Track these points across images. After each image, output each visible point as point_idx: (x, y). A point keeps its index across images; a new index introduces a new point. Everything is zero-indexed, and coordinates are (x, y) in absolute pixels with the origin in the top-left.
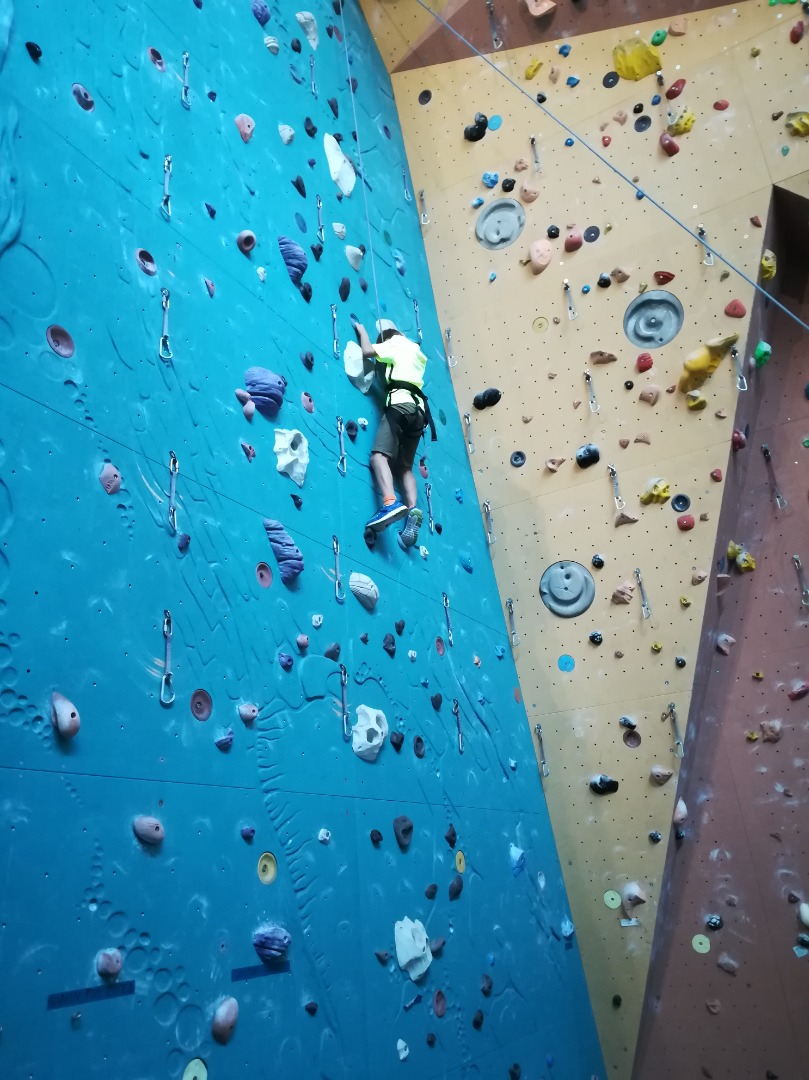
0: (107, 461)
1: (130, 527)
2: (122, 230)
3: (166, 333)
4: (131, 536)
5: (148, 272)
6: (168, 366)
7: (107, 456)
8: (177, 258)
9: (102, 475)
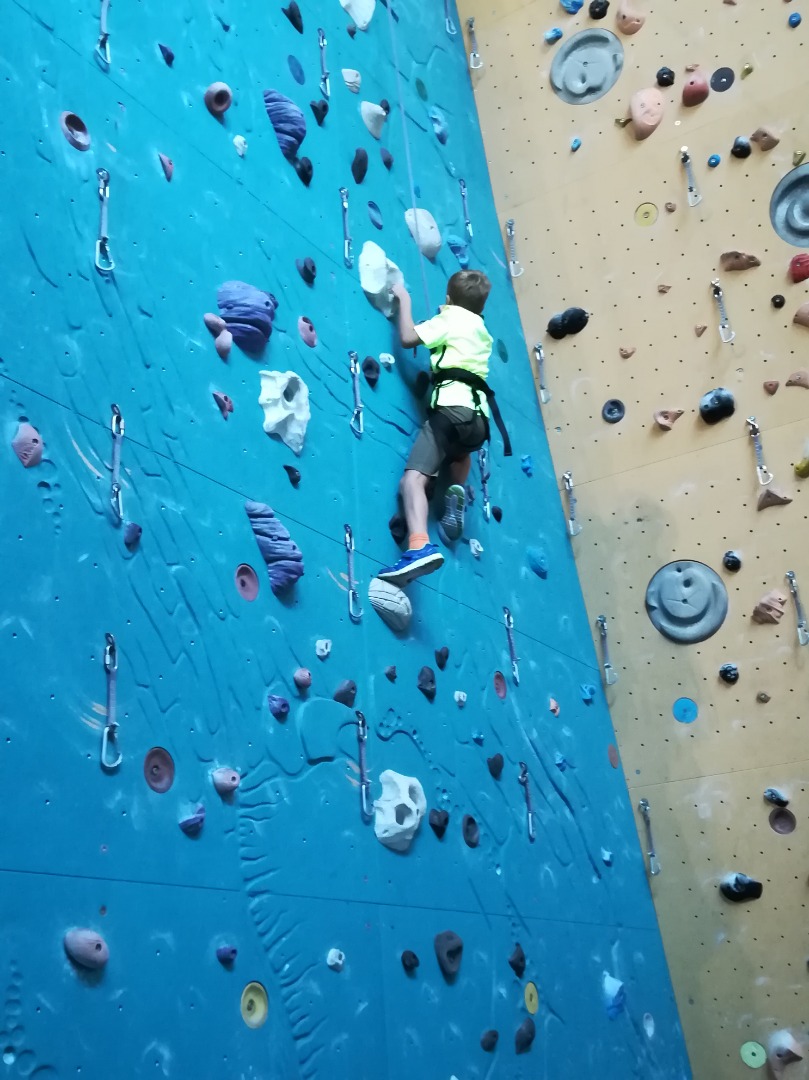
0: (23, 419)
1: (56, 514)
2: (41, 86)
3: (104, 234)
4: (58, 527)
5: (79, 146)
6: (107, 281)
7: (23, 412)
8: (119, 125)
9: (15, 441)
